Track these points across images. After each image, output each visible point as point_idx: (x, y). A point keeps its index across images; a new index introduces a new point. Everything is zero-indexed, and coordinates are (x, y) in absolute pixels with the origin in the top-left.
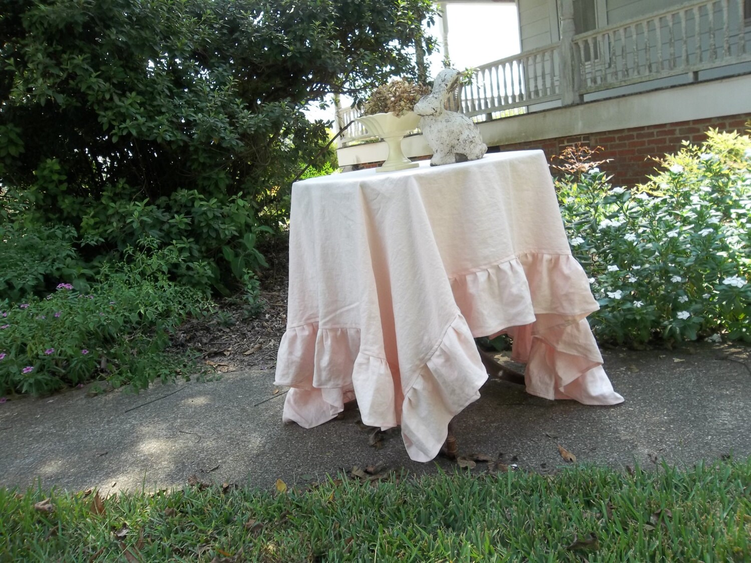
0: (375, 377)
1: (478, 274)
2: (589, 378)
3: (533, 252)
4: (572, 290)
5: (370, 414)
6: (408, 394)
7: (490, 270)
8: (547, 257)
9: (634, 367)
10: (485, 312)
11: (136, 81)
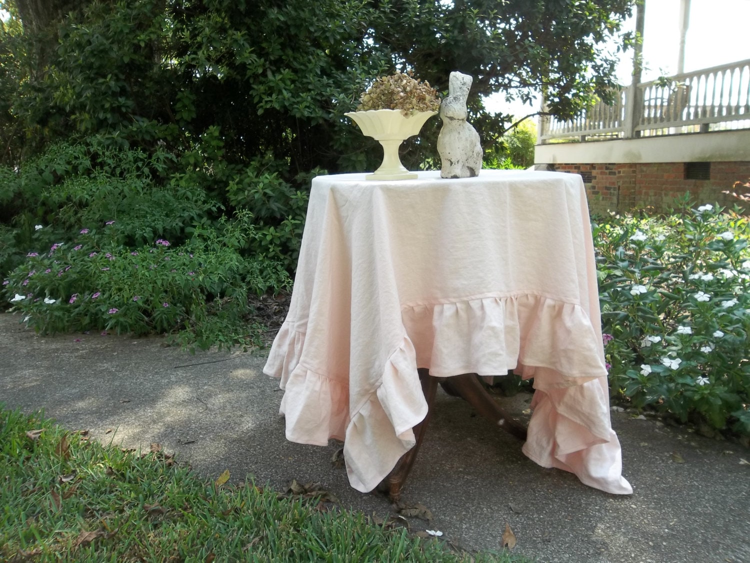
0: (308, 393)
1: (446, 306)
2: (594, 454)
3: (536, 293)
4: (571, 347)
5: (294, 429)
6: (354, 419)
7: (459, 305)
8: (549, 302)
9: (678, 456)
10: (445, 351)
11: (292, 60)
